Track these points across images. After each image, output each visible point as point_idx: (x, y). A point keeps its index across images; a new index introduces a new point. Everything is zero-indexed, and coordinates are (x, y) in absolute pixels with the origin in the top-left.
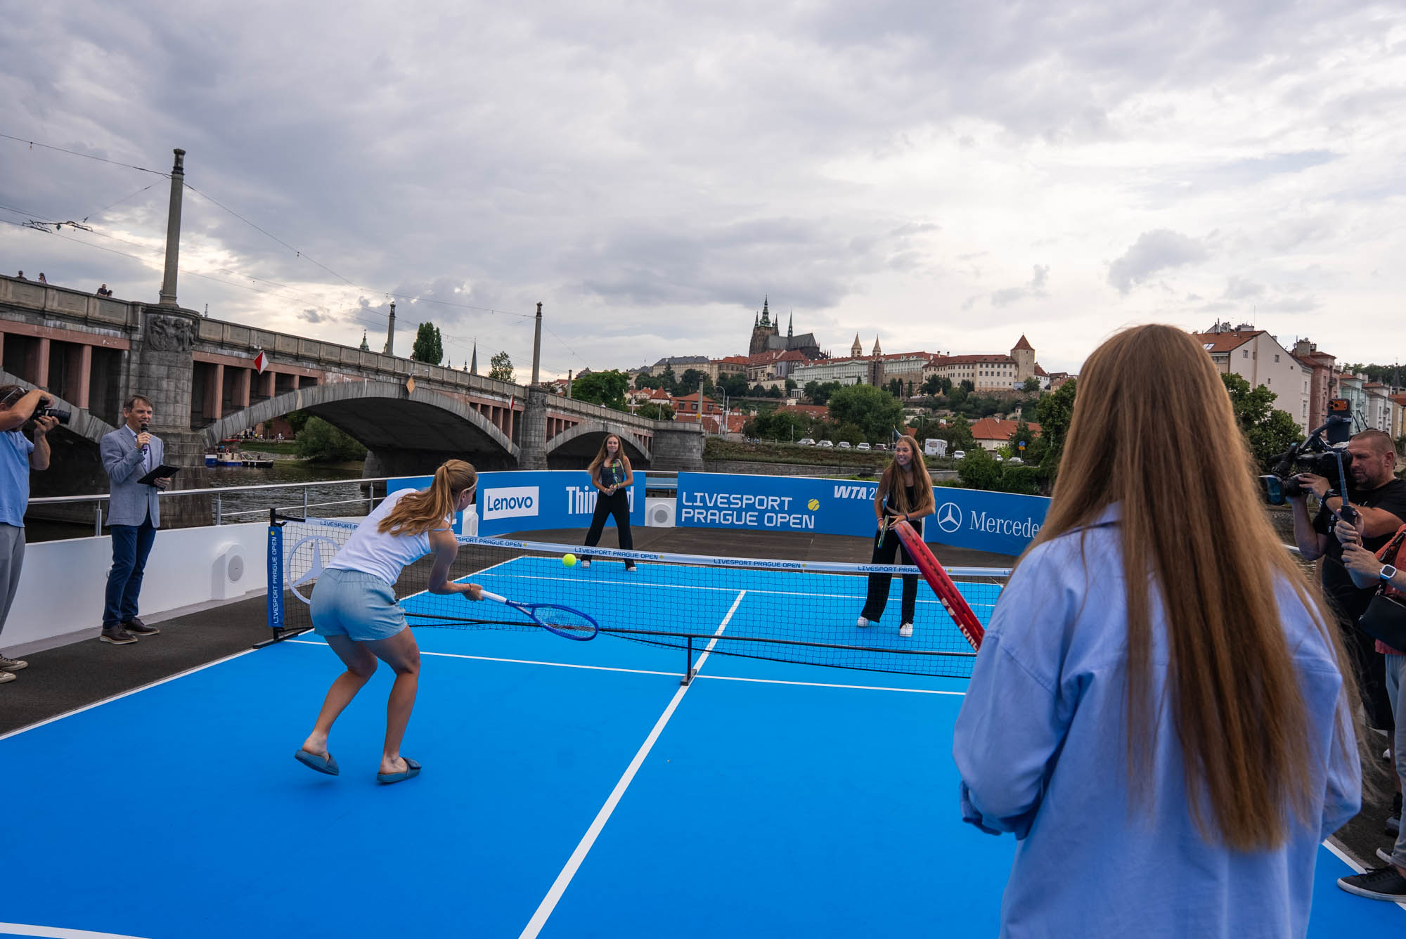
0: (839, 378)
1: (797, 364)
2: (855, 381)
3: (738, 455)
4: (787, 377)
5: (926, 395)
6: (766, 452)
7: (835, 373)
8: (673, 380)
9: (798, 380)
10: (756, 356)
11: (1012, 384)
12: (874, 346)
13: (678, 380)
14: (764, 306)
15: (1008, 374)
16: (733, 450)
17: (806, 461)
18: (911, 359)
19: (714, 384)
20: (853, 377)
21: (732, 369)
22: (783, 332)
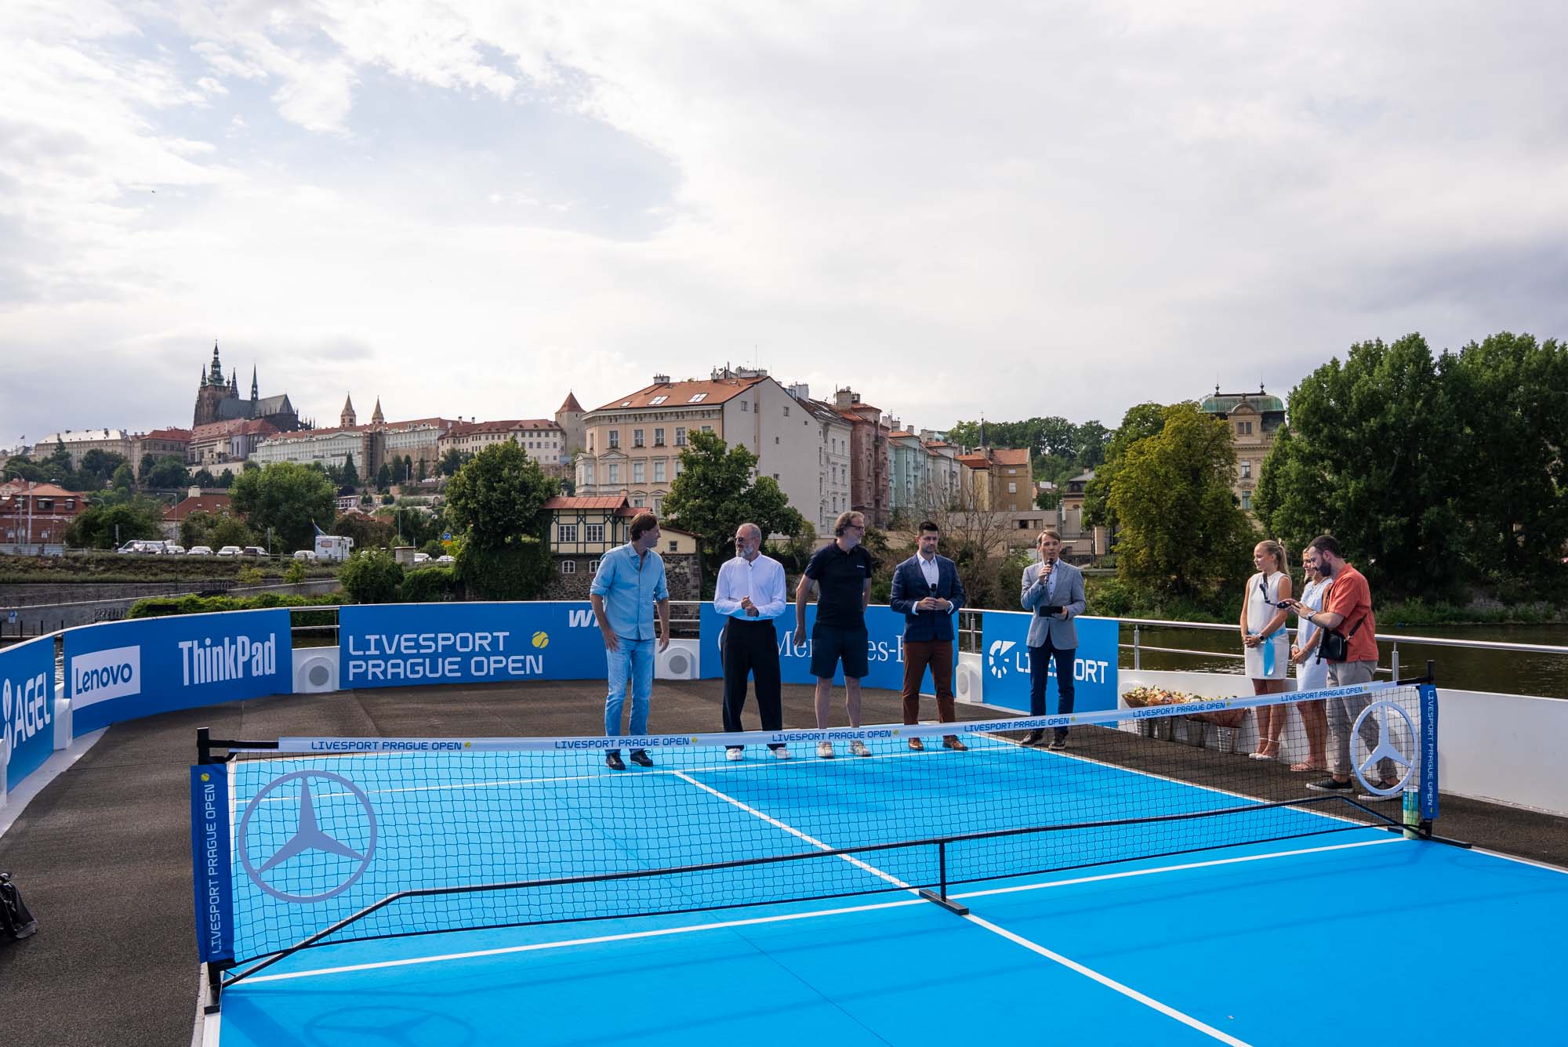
0: (323, 457)
1: (261, 438)
2: (344, 460)
3: (21, 573)
4: (246, 457)
5: (443, 477)
6: (68, 568)
7: (316, 449)
8: (67, 466)
9: (263, 461)
10: (203, 427)
11: (558, 458)
12: (374, 411)
13: (77, 466)
14: (213, 355)
15: (551, 445)
16: (13, 568)
17: (132, 577)
18: (422, 427)
19: (136, 472)
20: (342, 455)
21: (164, 448)
22: (245, 394)
